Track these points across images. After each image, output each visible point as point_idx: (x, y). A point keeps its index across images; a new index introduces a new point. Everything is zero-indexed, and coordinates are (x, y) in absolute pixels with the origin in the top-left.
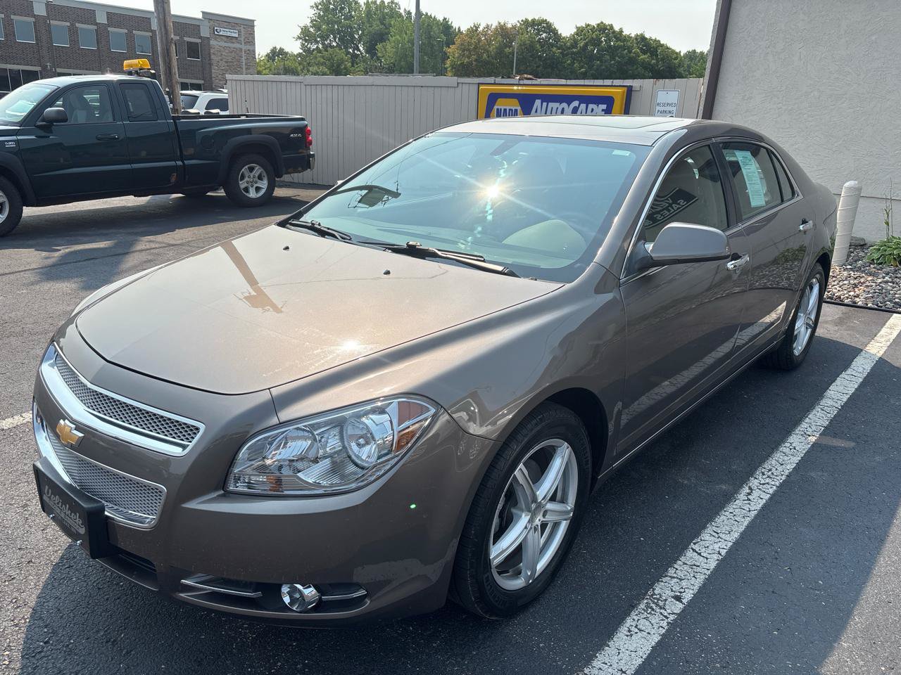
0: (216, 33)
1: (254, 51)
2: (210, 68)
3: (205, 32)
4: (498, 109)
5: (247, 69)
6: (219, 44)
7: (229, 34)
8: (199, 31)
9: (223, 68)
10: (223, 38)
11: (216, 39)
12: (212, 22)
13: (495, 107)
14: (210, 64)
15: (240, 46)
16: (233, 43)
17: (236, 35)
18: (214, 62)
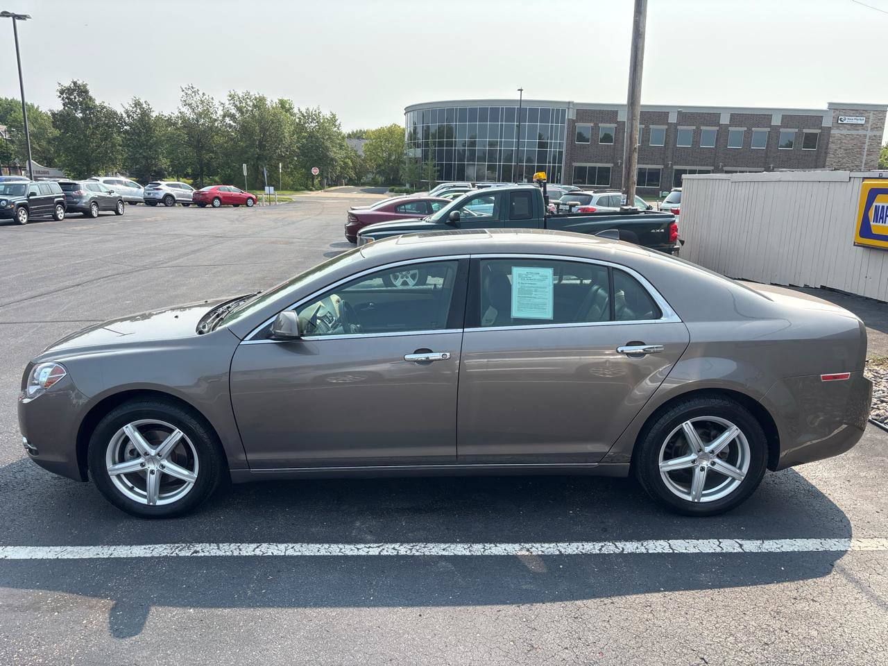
0: (839, 122)
1: (881, 137)
2: (826, 157)
3: (827, 123)
4: (876, 206)
5: (868, 155)
6: (842, 132)
7: (855, 122)
8: (821, 122)
9: (840, 156)
10: (847, 126)
11: (838, 128)
12: (837, 112)
13: (874, 204)
14: (826, 153)
15: (865, 132)
16: (858, 130)
17: (863, 122)
18: (831, 151)
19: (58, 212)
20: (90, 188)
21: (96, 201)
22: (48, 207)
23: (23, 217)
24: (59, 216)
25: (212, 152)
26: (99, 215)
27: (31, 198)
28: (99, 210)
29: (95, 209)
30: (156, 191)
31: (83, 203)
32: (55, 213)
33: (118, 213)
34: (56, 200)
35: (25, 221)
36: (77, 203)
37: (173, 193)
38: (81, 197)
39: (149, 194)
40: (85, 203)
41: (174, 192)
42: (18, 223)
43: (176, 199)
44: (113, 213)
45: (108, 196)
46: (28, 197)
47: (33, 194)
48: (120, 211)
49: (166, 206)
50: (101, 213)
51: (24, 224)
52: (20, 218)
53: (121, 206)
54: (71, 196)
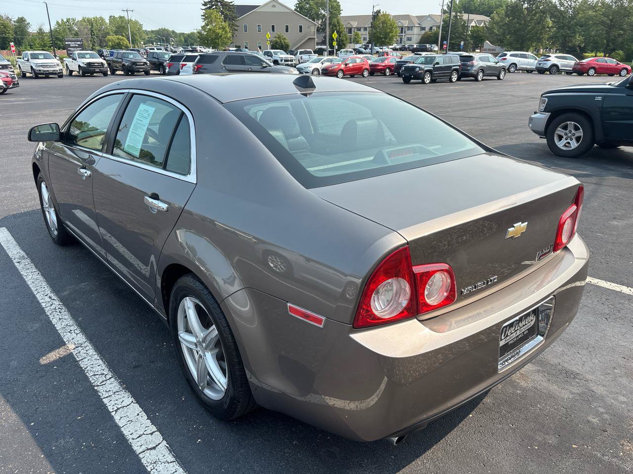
19: (453, 77)
20: (481, 59)
21: (482, 69)
22: (446, 73)
23: (428, 79)
24: (453, 80)
25: (622, 29)
26: (483, 80)
27: (436, 66)
28: (483, 76)
29: (481, 74)
30: (545, 62)
31: (473, 70)
32: (451, 77)
33: (499, 79)
34: (453, 68)
35: (428, 82)
36: (469, 70)
37: (559, 64)
38: (472, 66)
39: (540, 64)
40: (474, 70)
41: (559, 62)
42: (423, 83)
43: (560, 68)
44: (496, 78)
45: (495, 65)
46: (434, 66)
47: (438, 63)
48: (501, 78)
49: (551, 74)
50: (484, 78)
51: (427, 84)
52: (425, 80)
53: (503, 73)
54: (466, 65)
